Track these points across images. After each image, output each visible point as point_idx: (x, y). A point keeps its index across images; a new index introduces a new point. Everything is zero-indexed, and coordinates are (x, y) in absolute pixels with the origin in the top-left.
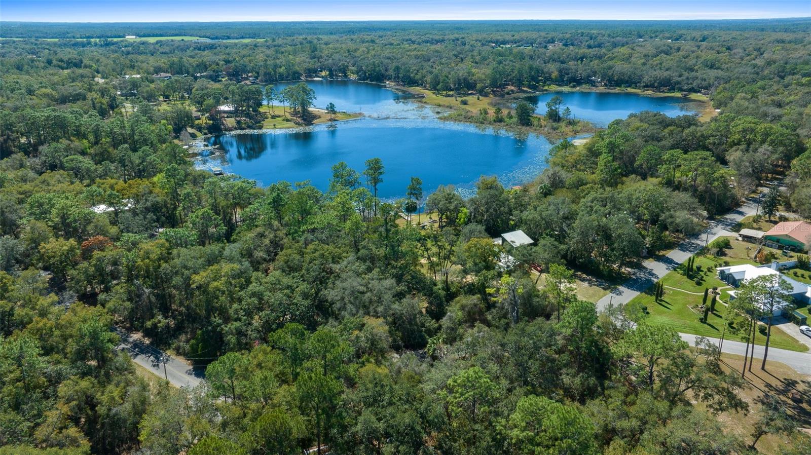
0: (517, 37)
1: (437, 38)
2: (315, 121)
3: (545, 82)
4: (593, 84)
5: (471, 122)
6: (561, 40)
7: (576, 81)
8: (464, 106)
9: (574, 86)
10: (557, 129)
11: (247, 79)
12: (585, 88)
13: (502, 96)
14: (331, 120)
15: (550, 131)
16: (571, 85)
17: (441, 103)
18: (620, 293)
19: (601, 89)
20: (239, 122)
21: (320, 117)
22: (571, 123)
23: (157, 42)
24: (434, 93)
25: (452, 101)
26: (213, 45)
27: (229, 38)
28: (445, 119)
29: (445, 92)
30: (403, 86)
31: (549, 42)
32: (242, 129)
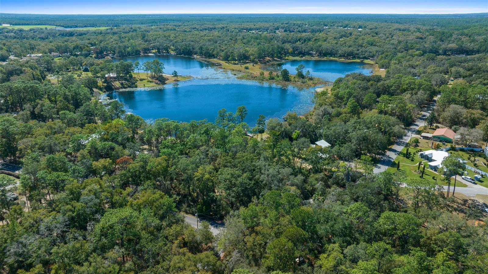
0: (257, 26)
1: (211, 27)
2: (166, 82)
3: (285, 55)
4: (311, 55)
5: (256, 80)
6: (283, 28)
7: (302, 54)
8: (247, 70)
9: (302, 57)
10: (305, 83)
11: (107, 55)
12: (307, 58)
13: (265, 63)
14: (175, 80)
15: (302, 84)
16: (300, 56)
17: (235, 69)
18: (379, 167)
19: (317, 58)
20: (122, 84)
21: (168, 79)
22: (311, 79)
24: (226, 63)
25: (238, 67)
27: (76, 27)
28: (241, 78)
29: (233, 62)
30: (206, 58)
31: (276, 29)
32: (125, 88)
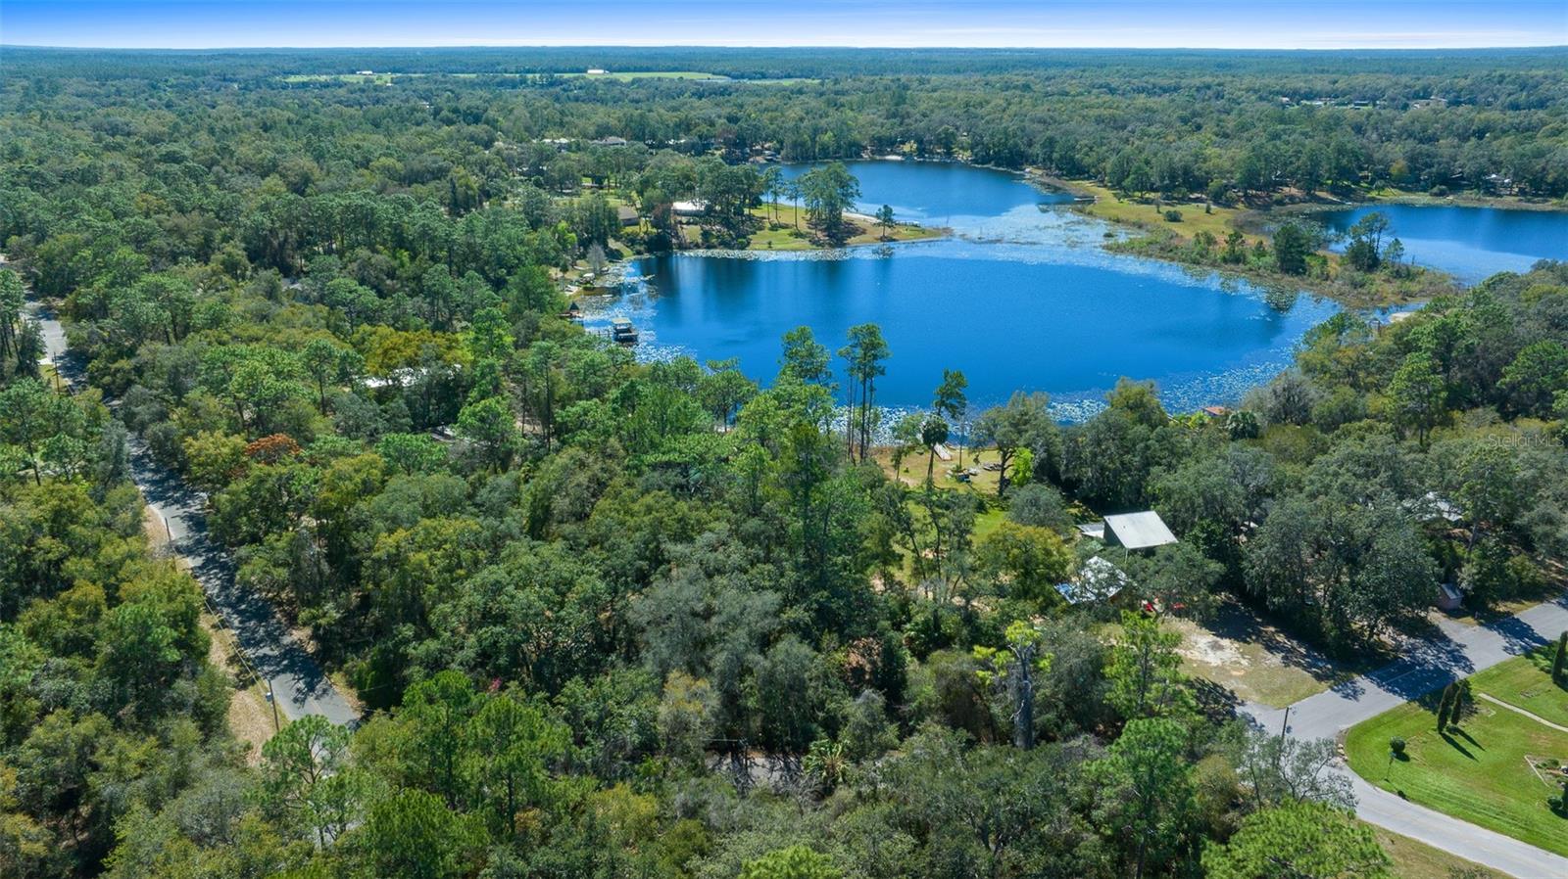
0: (1341, 85)
1: (1165, 82)
2: (852, 240)
3: (1372, 183)
4: (1491, 189)
5: (1173, 260)
6: (1445, 92)
7: (1451, 183)
8: (1174, 227)
9: (1442, 194)
10: (1362, 286)
11: (759, 153)
12: (1468, 198)
13: (1266, 207)
14: (883, 239)
15: (1347, 288)
16: (1435, 190)
17: (1122, 216)
18: (1355, 695)
19: (1510, 202)
20: (706, 235)
21: (864, 232)
22: (1404, 274)
23: (634, 82)
24: (1115, 195)
25: (1148, 213)
26: (726, 89)
27: (764, 76)
28: (1119, 249)
29: (1138, 194)
30: (1058, 177)
31: (1417, 96)
32: (709, 247)
